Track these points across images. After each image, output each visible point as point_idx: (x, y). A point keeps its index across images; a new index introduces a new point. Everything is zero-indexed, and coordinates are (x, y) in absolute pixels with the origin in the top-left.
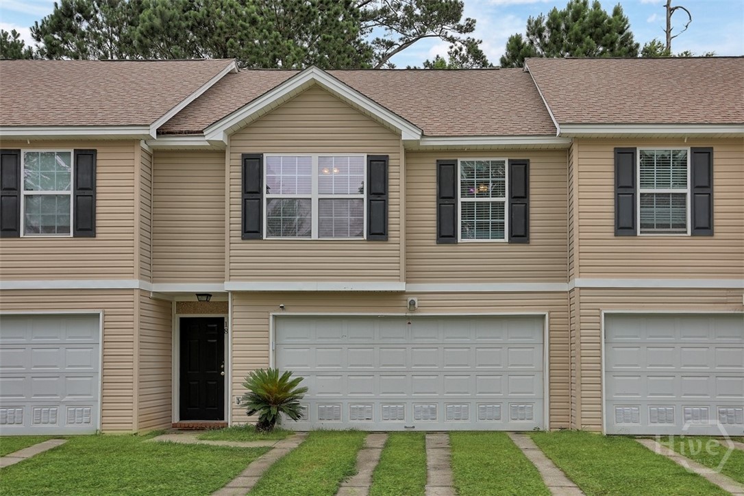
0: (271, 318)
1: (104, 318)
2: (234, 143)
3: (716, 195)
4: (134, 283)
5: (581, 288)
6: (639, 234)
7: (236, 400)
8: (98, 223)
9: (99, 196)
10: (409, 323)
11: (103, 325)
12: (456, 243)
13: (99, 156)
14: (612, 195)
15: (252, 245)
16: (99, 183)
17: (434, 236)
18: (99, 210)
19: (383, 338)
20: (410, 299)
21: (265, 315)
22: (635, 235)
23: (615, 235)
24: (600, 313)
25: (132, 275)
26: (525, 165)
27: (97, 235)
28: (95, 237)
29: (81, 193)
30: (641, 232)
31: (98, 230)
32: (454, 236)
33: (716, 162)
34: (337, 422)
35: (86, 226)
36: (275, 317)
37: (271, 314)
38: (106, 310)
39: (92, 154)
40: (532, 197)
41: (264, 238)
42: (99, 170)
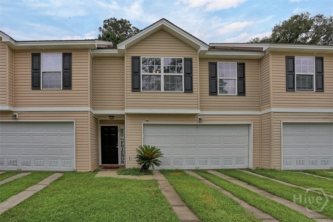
0: (143, 125)
1: (75, 123)
2: (128, 52)
3: (325, 76)
4: (88, 109)
5: (274, 112)
6: (296, 91)
7: (128, 158)
8: (73, 84)
9: (73, 72)
10: (197, 127)
11: (75, 126)
12: (217, 95)
13: (73, 56)
14: (285, 75)
15: (136, 94)
16: (73, 67)
17: (208, 92)
18: (73, 78)
19: (187, 133)
20: (199, 117)
21: (140, 123)
22: (295, 91)
23: (286, 91)
24: (281, 122)
25: (87, 105)
26: (243, 65)
27: (72, 89)
28: (71, 89)
29: (65, 71)
30: (297, 90)
31: (73, 86)
32: (216, 92)
33: (324, 63)
34: (169, 166)
35: (67, 84)
36: (144, 124)
37: (143, 123)
38: (76, 120)
39: (70, 54)
40: (246, 78)
41: (141, 91)
42: (73, 61)
